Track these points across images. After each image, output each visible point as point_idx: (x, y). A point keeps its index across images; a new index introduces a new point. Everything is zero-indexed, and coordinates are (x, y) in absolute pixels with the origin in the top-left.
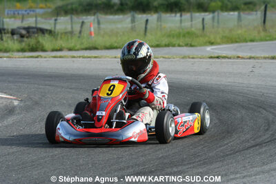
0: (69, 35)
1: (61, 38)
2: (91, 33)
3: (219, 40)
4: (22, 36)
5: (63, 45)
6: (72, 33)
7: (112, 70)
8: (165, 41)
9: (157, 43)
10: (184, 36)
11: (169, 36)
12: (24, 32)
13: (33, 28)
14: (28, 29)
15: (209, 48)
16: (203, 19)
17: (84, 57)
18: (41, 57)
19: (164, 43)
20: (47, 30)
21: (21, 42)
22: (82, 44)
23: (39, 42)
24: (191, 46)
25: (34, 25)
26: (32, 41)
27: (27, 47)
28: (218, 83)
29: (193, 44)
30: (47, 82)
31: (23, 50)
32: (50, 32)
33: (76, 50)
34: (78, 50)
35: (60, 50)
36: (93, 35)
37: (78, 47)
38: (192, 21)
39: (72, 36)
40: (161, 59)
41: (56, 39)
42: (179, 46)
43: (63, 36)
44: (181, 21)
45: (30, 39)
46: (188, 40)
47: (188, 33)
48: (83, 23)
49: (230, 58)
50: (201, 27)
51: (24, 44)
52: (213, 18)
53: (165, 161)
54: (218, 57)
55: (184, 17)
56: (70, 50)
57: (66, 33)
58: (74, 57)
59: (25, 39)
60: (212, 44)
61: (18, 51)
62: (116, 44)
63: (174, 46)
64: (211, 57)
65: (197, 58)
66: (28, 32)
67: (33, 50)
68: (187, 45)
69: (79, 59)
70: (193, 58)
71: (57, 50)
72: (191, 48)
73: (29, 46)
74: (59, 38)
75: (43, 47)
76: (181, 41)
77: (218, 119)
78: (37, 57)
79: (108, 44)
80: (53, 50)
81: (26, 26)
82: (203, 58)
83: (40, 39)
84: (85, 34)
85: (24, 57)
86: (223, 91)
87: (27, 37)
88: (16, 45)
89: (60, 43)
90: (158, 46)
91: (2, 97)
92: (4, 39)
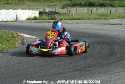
2: (73, 14)
3: (115, 18)
4: (49, 15)
6: (66, 14)
7: (75, 28)
8: (97, 17)
10: (104, 16)
11: (99, 16)
12: (50, 13)
13: (53, 12)
14: (51, 12)
15: (112, 20)
16: (111, 10)
20: (58, 13)
22: (69, 17)
23: (54, 17)
24: (106, 19)
25: (55, 11)
26: (52, 16)
28: (111, 34)
31: (49, 19)
32: (59, 13)
34: (68, 20)
38: (108, 10)
39: (66, 15)
40: (93, 25)
41: (61, 16)
42: (102, 19)
44: (104, 10)
46: (105, 17)
47: (105, 15)
48: (70, 10)
49: (117, 25)
50: (110, 13)
51: (50, 17)
52: (115, 10)
53: (87, 65)
54: (113, 24)
55: (105, 9)
56: (65, 19)
57: (64, 14)
59: (50, 16)
60: (113, 19)
61: (48, 20)
62: (80, 18)
63: (100, 19)
64: (111, 24)
65: (106, 24)
66: (51, 13)
67: (52, 19)
68: (104, 19)
72: (105, 20)
74: (62, 15)
75: (56, 18)
77: (109, 48)
79: (78, 18)
81: (51, 11)
83: (55, 16)
84: (70, 14)
86: (112, 37)
88: (47, 18)
89: (62, 17)
90: (95, 19)
91: (33, 38)
92: (43, 15)
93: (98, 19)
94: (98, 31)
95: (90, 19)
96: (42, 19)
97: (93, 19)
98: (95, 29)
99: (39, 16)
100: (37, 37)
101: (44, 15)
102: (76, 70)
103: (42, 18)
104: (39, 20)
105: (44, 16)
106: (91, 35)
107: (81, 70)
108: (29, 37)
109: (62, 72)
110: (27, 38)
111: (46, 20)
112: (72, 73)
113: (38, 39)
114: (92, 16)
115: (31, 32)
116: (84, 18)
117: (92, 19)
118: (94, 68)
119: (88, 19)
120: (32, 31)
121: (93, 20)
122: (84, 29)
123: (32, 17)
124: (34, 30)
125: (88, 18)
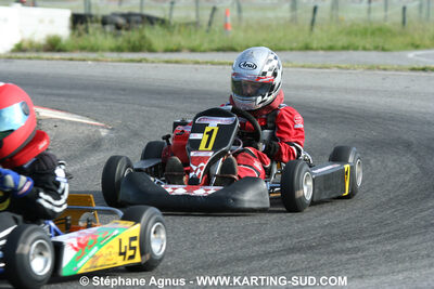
0: (192, 27)
1: (179, 31)
2: (226, 26)
3: (428, 42)
4: (118, 27)
5: (183, 43)
6: (196, 24)
8: (343, 41)
9: (330, 44)
10: (373, 33)
11: (349, 33)
12: (121, 21)
13: (136, 15)
14: (127, 16)
15: (410, 55)
16: (404, 9)
17: (213, 64)
18: (146, 61)
19: (340, 44)
20: (158, 19)
21: (116, 36)
22: (212, 41)
23: (143, 37)
24: (384, 50)
25: (137, 11)
26: (134, 36)
27: (125, 45)
28: (423, 110)
29: (386, 47)
30: (153, 102)
31: (119, 49)
32: (163, 22)
33: (201, 51)
34: (204, 51)
35: (177, 50)
36: (230, 29)
37: (206, 46)
38: (386, 10)
39: (196, 31)
40: (335, 70)
41: (172, 34)
42: (365, 49)
43: (182, 29)
44: (369, 9)
45: (130, 33)
46: (379, 41)
47: (380, 30)
48: (214, 9)
50: (401, 20)
51: (120, 40)
52: (421, 7)
54: (424, 70)
55: (373, 4)
56: (193, 50)
57: (187, 24)
58: (197, 63)
59: (123, 32)
60: (417, 47)
61: (112, 50)
63: (356, 49)
64: (413, 69)
65: (391, 70)
66: (128, 21)
67: (135, 49)
68: (376, 48)
69: (204, 66)
70: (385, 70)
71: (172, 51)
72: (382, 54)
73: (129, 42)
74: (176, 32)
75: (150, 45)
76: (368, 42)
77: (420, 167)
78: (140, 61)
80: (167, 51)
82: (401, 70)
83: (147, 33)
84: (216, 26)
85: (120, 61)
87: (127, 29)
88: (109, 42)
89: (177, 39)
90: (331, 48)
91: (82, 124)
92: (91, 30)
93: (345, 48)
94: (362, 98)
95: (307, 48)
96: (83, 49)
97: (322, 49)
98: (347, 90)
99: (72, 35)
100: (97, 120)
101: (92, 27)
102: (291, 250)
103: (83, 41)
104: (71, 51)
105: (97, 35)
106: (332, 111)
107: (311, 248)
108: (62, 121)
109: (231, 254)
110: (56, 123)
111: (103, 50)
112: (274, 261)
113: (103, 127)
114: (320, 36)
115: (62, 99)
116: (281, 45)
117: (317, 49)
118: (363, 242)
119: (300, 49)
120: (69, 96)
121: (321, 52)
122: (297, 88)
123: (40, 37)
124: (74, 92)
125: (301, 45)
